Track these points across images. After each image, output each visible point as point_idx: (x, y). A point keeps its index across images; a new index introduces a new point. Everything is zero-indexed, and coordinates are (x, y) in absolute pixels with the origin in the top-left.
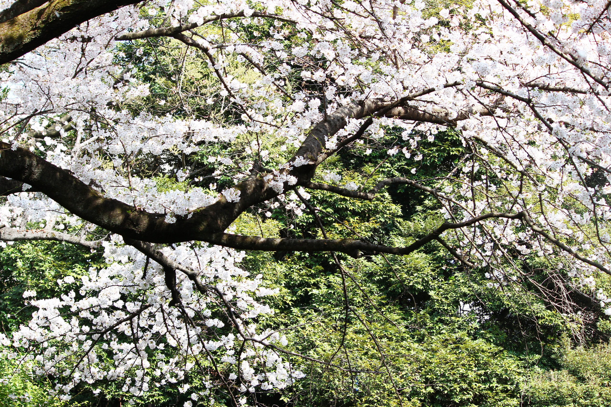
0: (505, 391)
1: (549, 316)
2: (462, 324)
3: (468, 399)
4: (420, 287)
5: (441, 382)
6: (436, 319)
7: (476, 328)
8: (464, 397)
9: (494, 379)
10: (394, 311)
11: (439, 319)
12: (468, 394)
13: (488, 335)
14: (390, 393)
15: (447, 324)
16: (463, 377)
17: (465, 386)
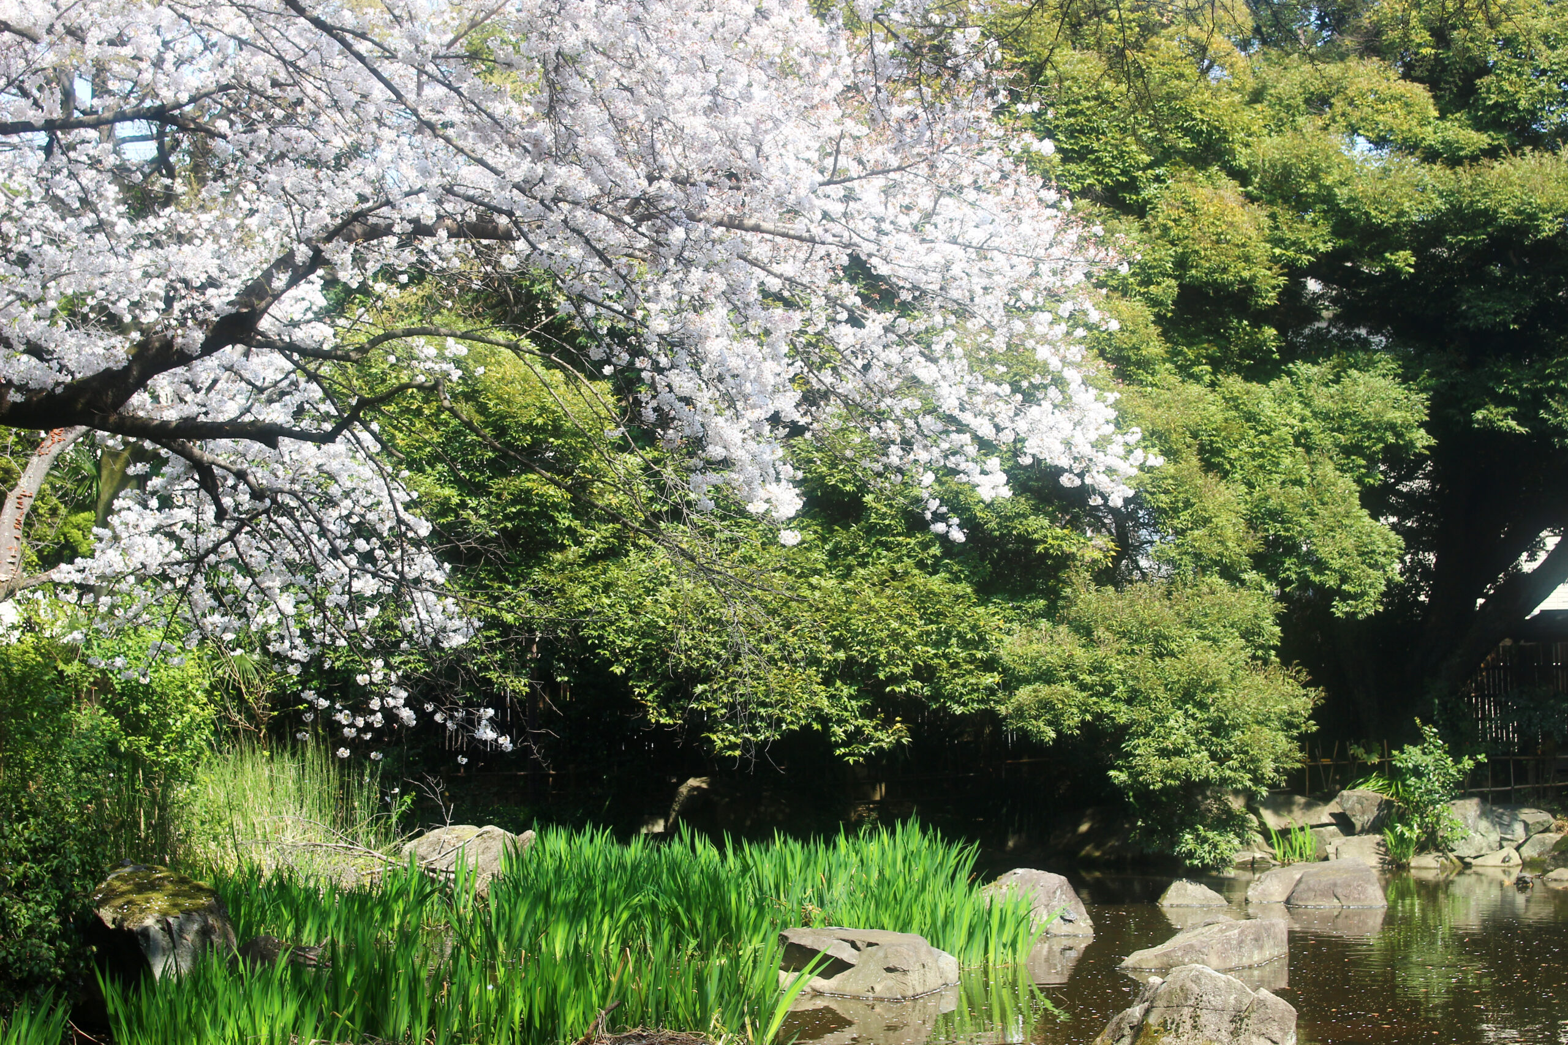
0: (972, 660)
1: (1056, 538)
2: (913, 549)
3: (903, 674)
4: (849, 488)
5: (859, 643)
6: (873, 540)
7: (934, 556)
8: (895, 670)
9: (954, 640)
10: (809, 526)
11: (877, 541)
12: (904, 664)
13: (956, 568)
14: (772, 660)
15: (889, 549)
16: (895, 636)
17: (899, 651)
